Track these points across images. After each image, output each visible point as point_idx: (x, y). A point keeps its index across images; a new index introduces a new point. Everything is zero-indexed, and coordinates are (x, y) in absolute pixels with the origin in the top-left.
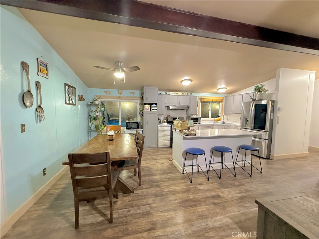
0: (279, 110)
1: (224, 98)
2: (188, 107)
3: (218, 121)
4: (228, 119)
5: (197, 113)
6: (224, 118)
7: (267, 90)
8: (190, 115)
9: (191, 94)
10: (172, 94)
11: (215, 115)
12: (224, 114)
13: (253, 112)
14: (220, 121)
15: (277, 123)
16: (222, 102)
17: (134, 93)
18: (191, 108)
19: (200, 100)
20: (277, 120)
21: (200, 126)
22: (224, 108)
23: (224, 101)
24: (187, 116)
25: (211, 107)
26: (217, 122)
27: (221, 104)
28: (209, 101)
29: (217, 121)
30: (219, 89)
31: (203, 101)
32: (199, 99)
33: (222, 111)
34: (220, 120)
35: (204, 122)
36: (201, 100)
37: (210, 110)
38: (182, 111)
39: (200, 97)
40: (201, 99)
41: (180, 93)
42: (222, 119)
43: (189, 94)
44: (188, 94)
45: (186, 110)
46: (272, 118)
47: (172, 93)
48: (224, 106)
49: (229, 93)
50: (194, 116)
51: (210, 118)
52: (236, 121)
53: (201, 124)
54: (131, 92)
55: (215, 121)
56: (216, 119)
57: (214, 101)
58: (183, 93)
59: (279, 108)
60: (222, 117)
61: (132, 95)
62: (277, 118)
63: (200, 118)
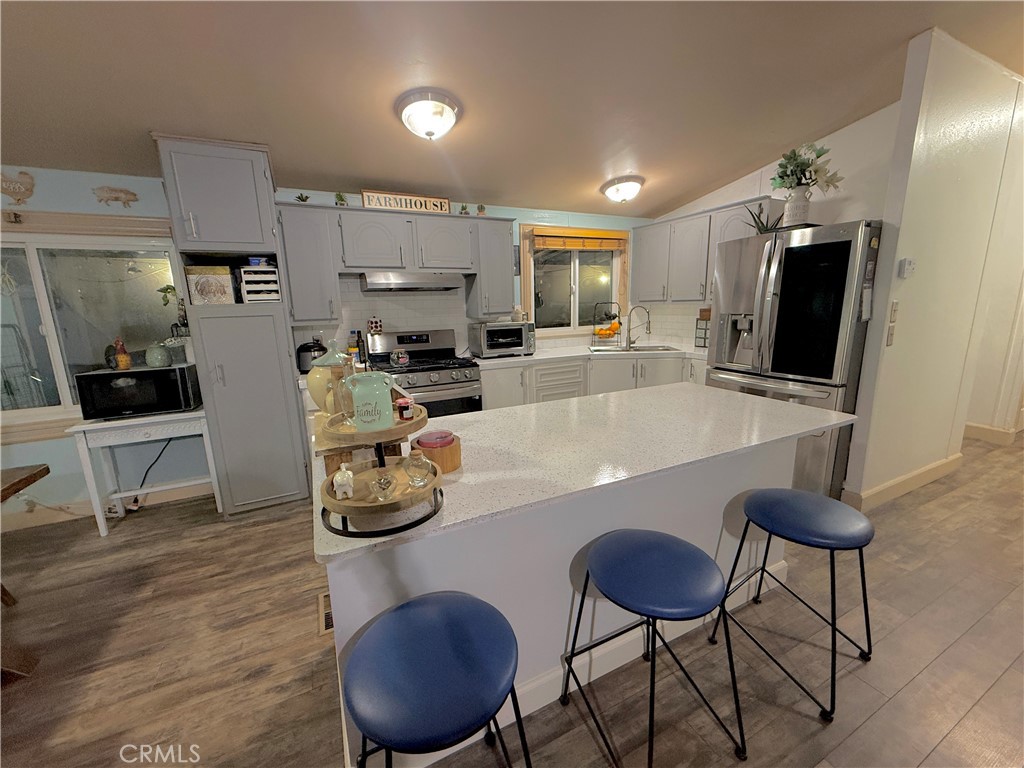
0: (900, 274)
1: (631, 236)
2: (470, 278)
3: (610, 336)
4: (648, 328)
5: (518, 307)
6: (632, 323)
7: (835, 174)
8: (481, 316)
9: (481, 209)
10: (373, 206)
11: (597, 313)
12: (630, 307)
13: (771, 289)
14: (615, 338)
15: (885, 339)
16: (622, 252)
17: (134, 197)
18: (481, 282)
19: (527, 242)
20: (888, 324)
21: (530, 366)
22: (630, 278)
23: (630, 247)
24: (469, 321)
25: (577, 279)
26: (605, 343)
27: (617, 262)
28: (570, 246)
29: (603, 338)
30: (612, 183)
31: (540, 245)
32: (525, 237)
33: (622, 294)
34: (614, 332)
35: (550, 346)
36: (532, 242)
37: (576, 288)
38: (445, 296)
39: (528, 230)
40: (533, 237)
41: (422, 199)
42: (624, 328)
43: (472, 209)
44: (464, 208)
45: (462, 292)
46: (865, 317)
47: (375, 200)
48: (630, 272)
49: (653, 210)
50: (506, 322)
51: (575, 328)
52: (676, 336)
53: (536, 357)
54: (102, 188)
55: (597, 338)
56: (598, 327)
57: (590, 246)
58: (437, 201)
59: (902, 264)
60: (624, 320)
61: (116, 208)
62: (889, 314)
63: (531, 328)
